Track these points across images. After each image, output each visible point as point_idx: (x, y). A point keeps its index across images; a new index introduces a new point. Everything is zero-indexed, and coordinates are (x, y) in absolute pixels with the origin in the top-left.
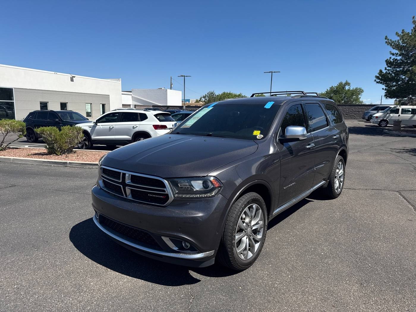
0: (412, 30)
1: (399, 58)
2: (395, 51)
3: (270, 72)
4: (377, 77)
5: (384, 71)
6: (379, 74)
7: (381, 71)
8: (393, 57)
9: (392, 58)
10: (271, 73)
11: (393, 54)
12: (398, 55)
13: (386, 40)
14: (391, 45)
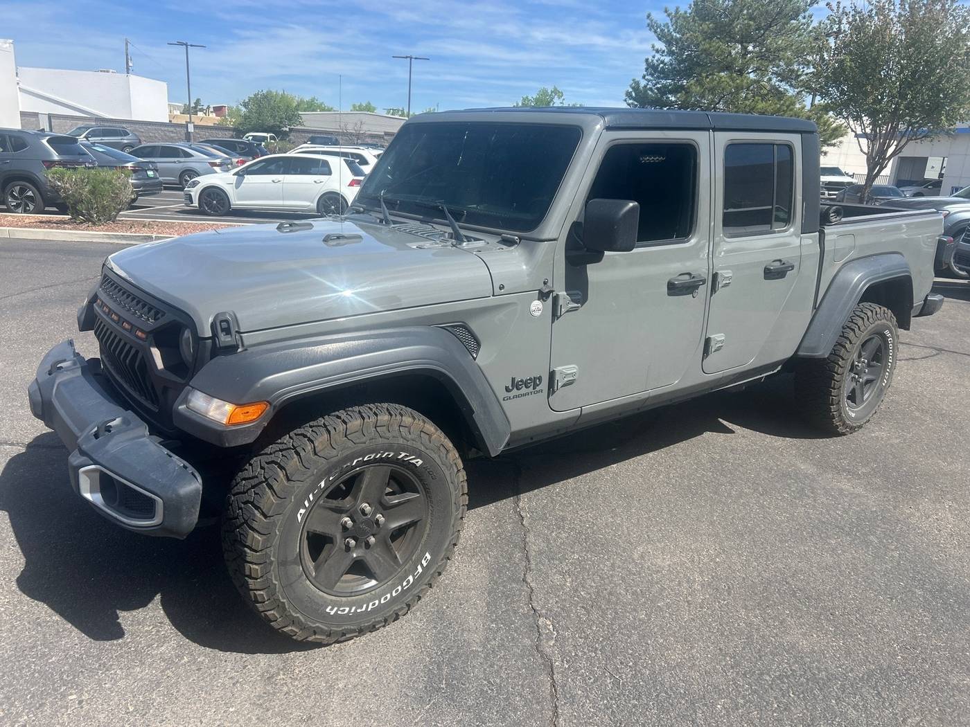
0: (690, 5)
1: (667, 59)
2: (661, 46)
3: (407, 57)
4: (628, 94)
5: (643, 83)
6: (633, 88)
7: (637, 83)
8: (658, 56)
9: (656, 58)
10: (409, 59)
11: (657, 51)
12: (666, 53)
13: (648, 21)
14: (655, 32)
